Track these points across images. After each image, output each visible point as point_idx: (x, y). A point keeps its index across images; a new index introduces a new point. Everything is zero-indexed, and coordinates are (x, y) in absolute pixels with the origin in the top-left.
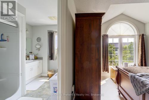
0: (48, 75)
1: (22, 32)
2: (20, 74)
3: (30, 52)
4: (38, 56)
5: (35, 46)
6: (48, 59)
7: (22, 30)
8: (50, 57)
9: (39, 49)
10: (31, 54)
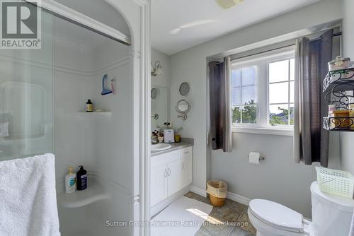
0: (208, 196)
1: (140, 57)
2: (136, 198)
3: (165, 124)
4: (184, 135)
5: (177, 107)
6: (208, 146)
7: (140, 52)
8: (213, 139)
9: (184, 116)
10: (169, 128)
